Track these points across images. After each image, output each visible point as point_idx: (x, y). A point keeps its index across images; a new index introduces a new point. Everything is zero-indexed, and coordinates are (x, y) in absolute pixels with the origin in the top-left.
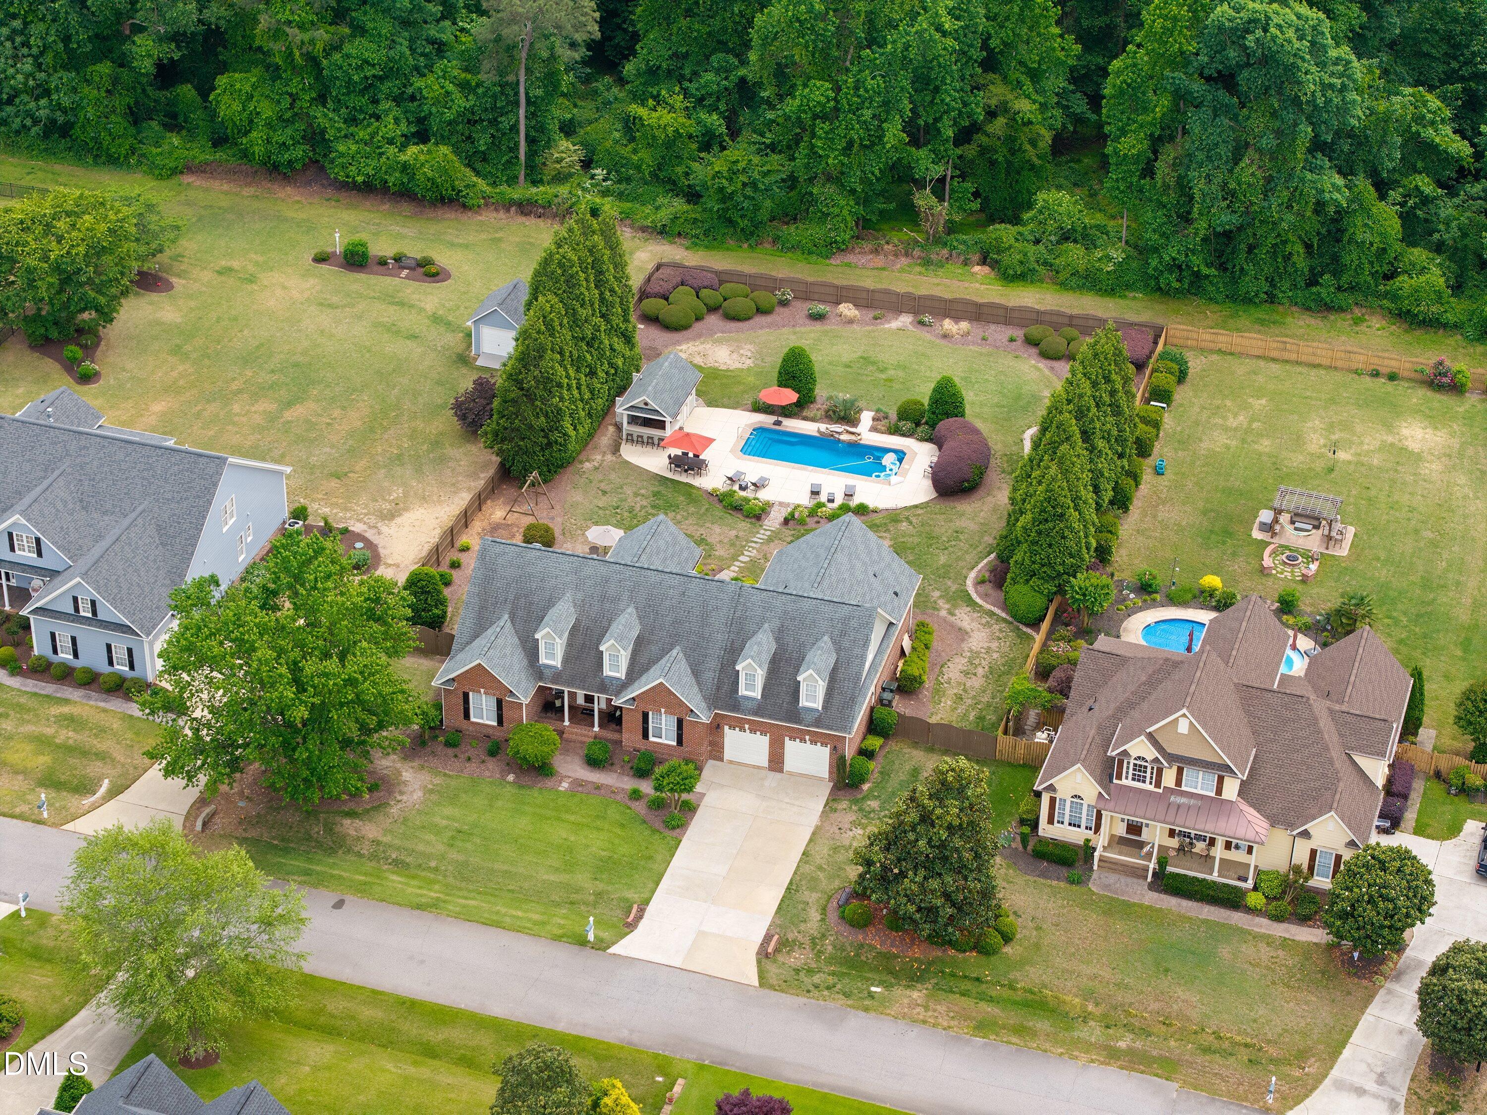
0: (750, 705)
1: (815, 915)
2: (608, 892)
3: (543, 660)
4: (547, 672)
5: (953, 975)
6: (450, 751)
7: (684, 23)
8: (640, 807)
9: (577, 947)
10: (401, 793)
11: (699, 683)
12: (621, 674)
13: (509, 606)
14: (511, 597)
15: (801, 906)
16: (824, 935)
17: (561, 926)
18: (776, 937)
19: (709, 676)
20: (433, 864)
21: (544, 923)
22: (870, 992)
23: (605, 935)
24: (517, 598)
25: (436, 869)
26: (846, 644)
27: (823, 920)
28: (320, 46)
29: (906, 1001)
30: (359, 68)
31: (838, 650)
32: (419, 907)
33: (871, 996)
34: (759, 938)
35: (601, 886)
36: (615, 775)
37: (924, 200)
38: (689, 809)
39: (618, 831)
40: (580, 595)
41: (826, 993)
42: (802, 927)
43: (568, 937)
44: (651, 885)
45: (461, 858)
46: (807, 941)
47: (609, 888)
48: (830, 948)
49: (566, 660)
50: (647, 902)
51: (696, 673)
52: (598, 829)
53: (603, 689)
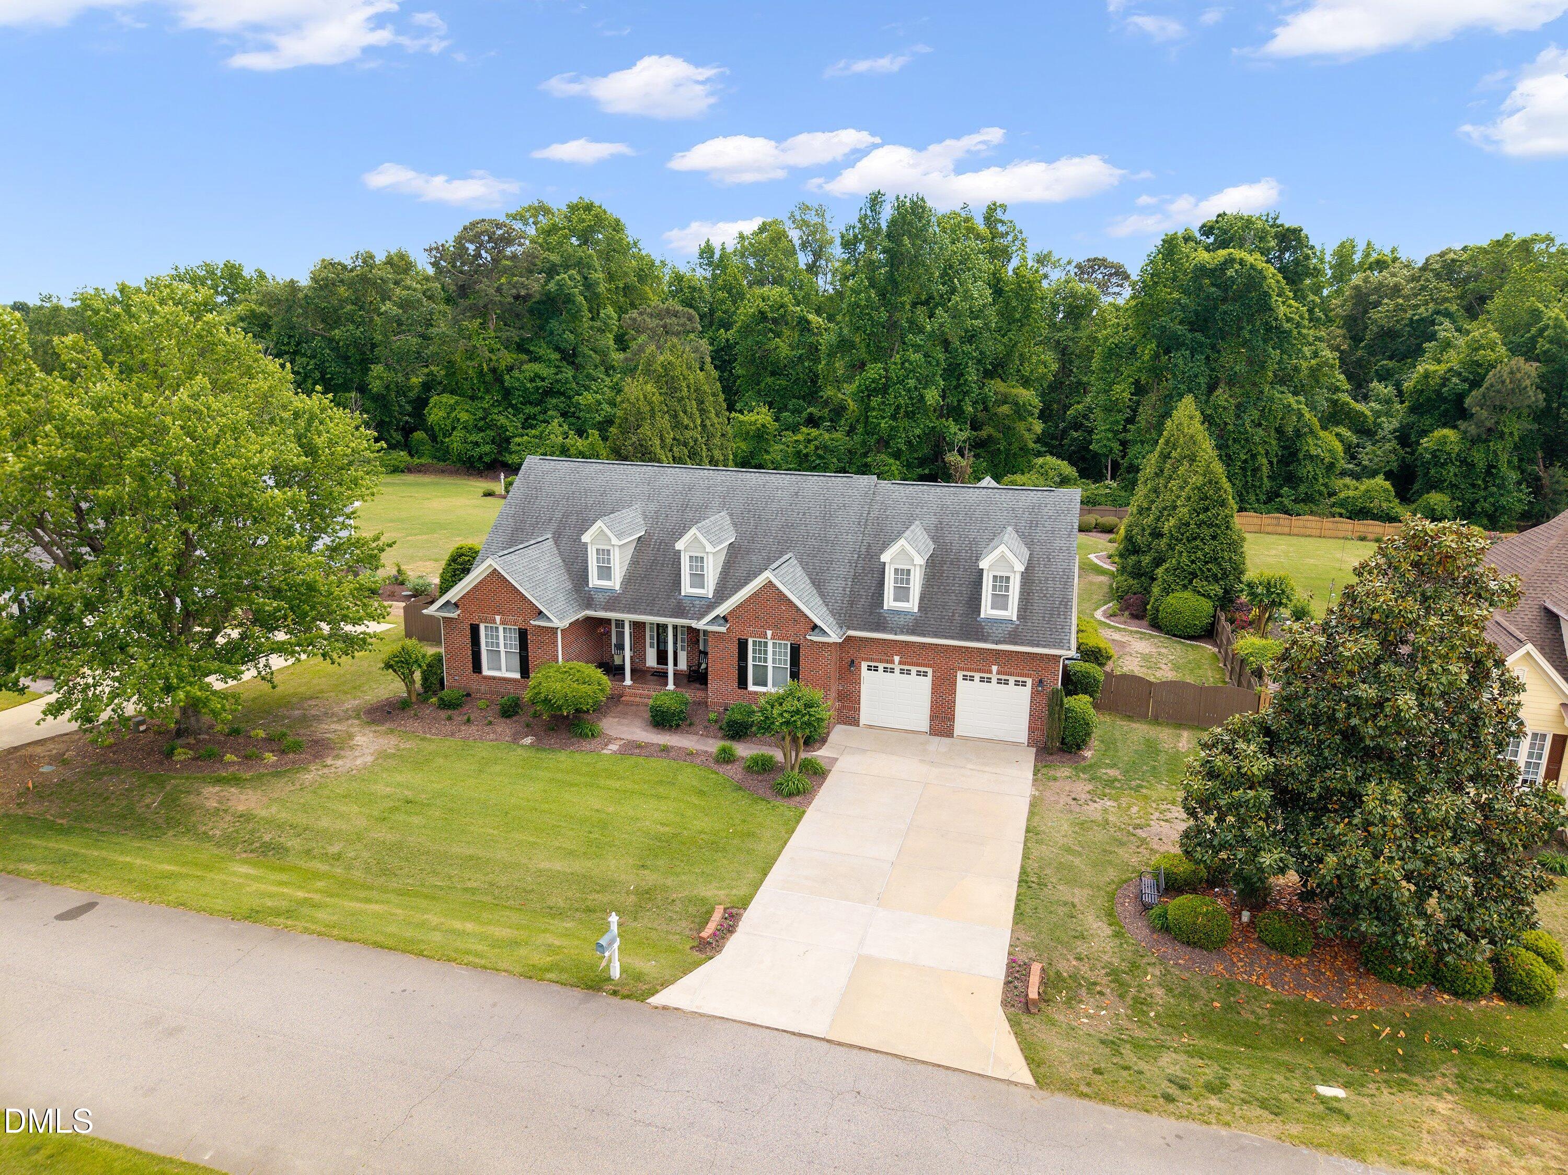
0: (902, 621)
1: (1100, 929)
2: (665, 888)
3: (594, 581)
4: (600, 597)
5: (1488, 1053)
6: (443, 714)
7: (769, 380)
8: (734, 771)
9: (578, 993)
10: (337, 757)
11: (822, 595)
12: (709, 591)
13: (554, 525)
14: (558, 515)
15: (1062, 910)
16: (1134, 966)
17: (550, 949)
18: (1036, 968)
19: (838, 585)
20: (334, 849)
21: (515, 943)
22: (1323, 1100)
23: (648, 966)
24: (566, 515)
25: (338, 857)
26: (1040, 535)
27: (1117, 935)
28: (503, 364)
29: (1434, 1123)
30: (532, 380)
31: (1030, 544)
32: (253, 916)
33: (1332, 1108)
34: (997, 971)
35: (651, 878)
36: (695, 738)
37: (952, 458)
38: (817, 773)
39: (695, 800)
40: (652, 507)
41: (1214, 1102)
42: (1082, 948)
43: (562, 970)
44: (752, 875)
45: (391, 837)
46: (1100, 976)
47: (669, 882)
48: (1159, 992)
49: (628, 581)
50: (745, 903)
51: (818, 584)
52: (658, 797)
53: (680, 611)
